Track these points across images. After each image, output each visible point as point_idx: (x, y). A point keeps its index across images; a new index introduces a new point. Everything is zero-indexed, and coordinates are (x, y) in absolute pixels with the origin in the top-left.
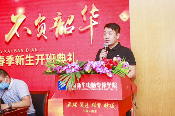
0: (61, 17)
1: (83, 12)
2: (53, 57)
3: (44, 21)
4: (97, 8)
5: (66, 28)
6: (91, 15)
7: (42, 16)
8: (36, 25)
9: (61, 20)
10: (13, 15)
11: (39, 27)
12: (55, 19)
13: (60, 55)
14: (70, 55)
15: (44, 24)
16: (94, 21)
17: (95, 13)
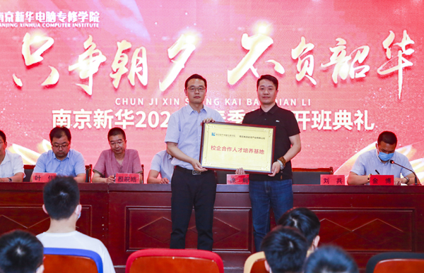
0: (345, 47)
1: (386, 44)
2: (328, 116)
3: (311, 52)
4: (412, 39)
5: (354, 67)
6: (400, 49)
7: (306, 43)
8: (295, 58)
9: (344, 53)
10: (245, 36)
11: (300, 62)
12: (332, 50)
13: (340, 113)
14: (359, 114)
15: (311, 56)
16: (405, 60)
17: (408, 46)
